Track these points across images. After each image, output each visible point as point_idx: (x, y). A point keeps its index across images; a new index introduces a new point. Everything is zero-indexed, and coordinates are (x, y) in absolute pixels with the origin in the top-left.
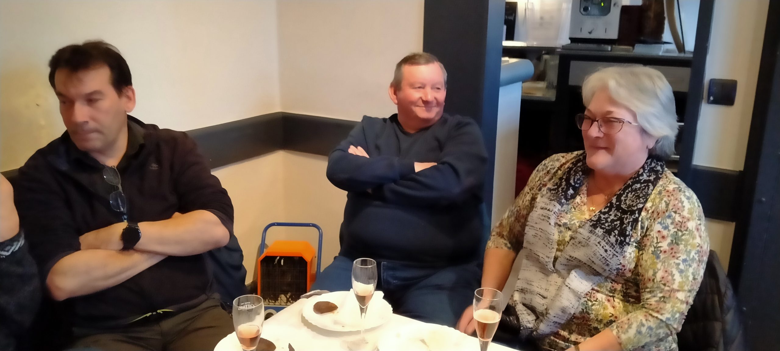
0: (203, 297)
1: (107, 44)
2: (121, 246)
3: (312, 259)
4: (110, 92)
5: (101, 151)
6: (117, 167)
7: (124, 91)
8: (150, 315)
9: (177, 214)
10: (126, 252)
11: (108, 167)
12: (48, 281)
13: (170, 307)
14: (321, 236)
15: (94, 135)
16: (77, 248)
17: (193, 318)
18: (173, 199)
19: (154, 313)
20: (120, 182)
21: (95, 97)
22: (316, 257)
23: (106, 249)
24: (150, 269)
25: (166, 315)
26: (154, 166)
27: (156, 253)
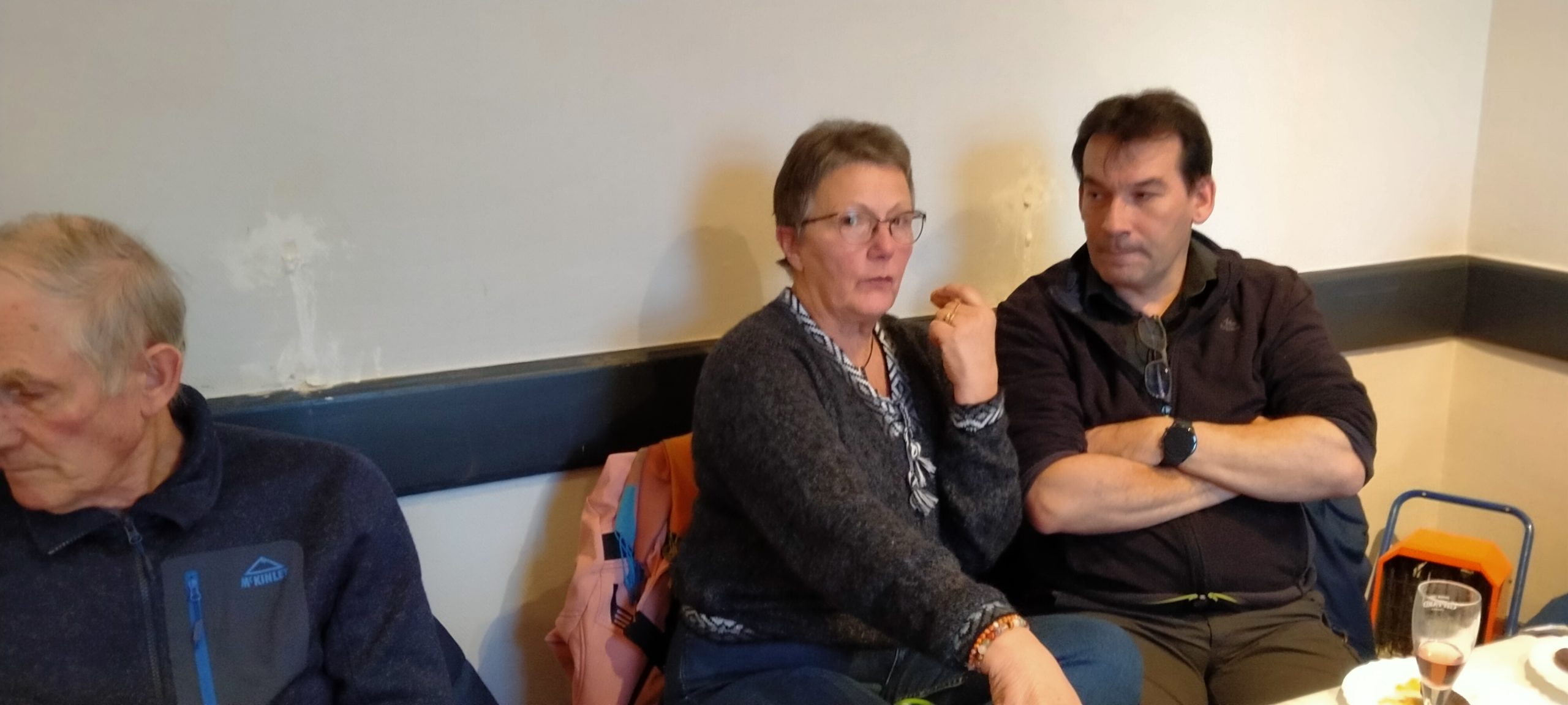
0: (1293, 591)
1: (1182, 99)
2: (1158, 459)
3: (1502, 585)
4: (1176, 183)
5: (1138, 288)
6: (1162, 318)
7: (1198, 184)
8: (1193, 601)
9: (1260, 419)
10: (1165, 472)
11: (1147, 317)
12: (1032, 493)
13: (1231, 593)
14: (1528, 539)
15: (1134, 258)
16: (1081, 448)
17: (1271, 626)
18: (1258, 390)
19: (1203, 597)
20: (1166, 344)
21: (1149, 189)
22: (1510, 582)
23: (1131, 458)
24: (1203, 512)
25: (1223, 608)
26: (1228, 325)
27: (1219, 484)
